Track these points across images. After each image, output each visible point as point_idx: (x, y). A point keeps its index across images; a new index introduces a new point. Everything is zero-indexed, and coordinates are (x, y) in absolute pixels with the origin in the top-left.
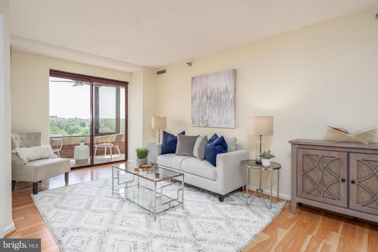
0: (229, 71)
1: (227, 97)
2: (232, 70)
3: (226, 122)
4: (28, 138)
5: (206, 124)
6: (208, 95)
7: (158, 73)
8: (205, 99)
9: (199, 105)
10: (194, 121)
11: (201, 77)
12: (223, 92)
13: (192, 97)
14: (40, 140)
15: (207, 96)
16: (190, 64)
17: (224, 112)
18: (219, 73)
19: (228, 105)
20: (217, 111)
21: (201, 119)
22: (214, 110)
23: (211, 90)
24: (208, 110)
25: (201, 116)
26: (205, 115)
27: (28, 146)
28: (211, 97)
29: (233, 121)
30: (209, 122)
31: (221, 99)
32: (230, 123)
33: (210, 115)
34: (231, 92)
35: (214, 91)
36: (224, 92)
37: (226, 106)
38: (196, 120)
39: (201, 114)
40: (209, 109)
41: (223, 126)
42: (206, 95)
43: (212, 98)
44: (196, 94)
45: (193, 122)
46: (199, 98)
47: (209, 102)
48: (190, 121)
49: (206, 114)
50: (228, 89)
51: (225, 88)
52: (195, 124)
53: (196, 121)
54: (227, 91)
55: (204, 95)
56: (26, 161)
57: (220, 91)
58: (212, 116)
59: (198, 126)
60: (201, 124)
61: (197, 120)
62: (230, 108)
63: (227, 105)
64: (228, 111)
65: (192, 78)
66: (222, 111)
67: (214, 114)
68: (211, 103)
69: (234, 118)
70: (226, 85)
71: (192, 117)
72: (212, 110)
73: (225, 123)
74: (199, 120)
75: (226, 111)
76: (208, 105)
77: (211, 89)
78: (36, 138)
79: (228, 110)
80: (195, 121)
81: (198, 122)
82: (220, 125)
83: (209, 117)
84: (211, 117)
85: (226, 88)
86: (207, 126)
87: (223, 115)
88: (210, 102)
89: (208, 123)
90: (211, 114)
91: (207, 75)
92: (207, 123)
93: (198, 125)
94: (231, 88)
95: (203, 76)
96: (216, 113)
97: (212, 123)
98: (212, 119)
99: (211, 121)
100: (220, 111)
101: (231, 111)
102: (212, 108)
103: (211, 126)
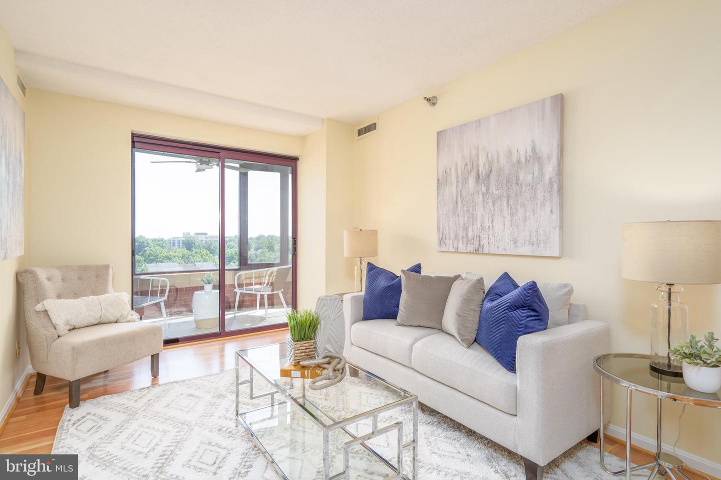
0: (544, 100)
1: (536, 173)
2: (551, 97)
3: (534, 240)
4: (80, 278)
5: (476, 245)
6: (480, 173)
7: (361, 132)
8: (471, 182)
9: (457, 197)
10: (444, 238)
11: (462, 128)
12: (523, 160)
13: (438, 180)
14: (107, 281)
15: (478, 175)
16: (431, 101)
17: (527, 214)
18: (511, 110)
19: (540, 196)
20: (507, 212)
21: (461, 233)
22: (496, 209)
23: (487, 157)
24: (482, 209)
25: (462, 225)
26: (473, 224)
27: (76, 295)
28: (488, 176)
29: (555, 236)
30: (484, 242)
31: (518, 179)
32: (546, 243)
33: (487, 224)
34: (549, 158)
35: (498, 160)
36: (527, 161)
37: (534, 198)
38: (448, 236)
39: (461, 222)
40: (484, 208)
41: (526, 250)
42: (474, 173)
43: (493, 178)
44: (448, 171)
45: (441, 241)
46: (457, 182)
47: (484, 189)
48: (434, 238)
49: (477, 220)
50: (538, 151)
51: (529, 149)
52: (447, 245)
53: (449, 239)
54: (535, 156)
55: (469, 173)
56: (62, 328)
57: (515, 158)
58: (493, 226)
59: (454, 251)
60: (462, 247)
61: (452, 236)
62: (544, 201)
63: (535, 195)
64: (539, 210)
65: (439, 133)
66: (521, 212)
67: (498, 221)
68: (490, 191)
69: (558, 229)
70: (533, 141)
71: (438, 228)
72: (492, 211)
73: (531, 243)
74: (456, 236)
75: (534, 211)
76: (481, 196)
77: (490, 157)
78: (98, 276)
79: (539, 206)
80: (446, 239)
81: (453, 241)
82: (517, 247)
83: (482, 228)
84: (489, 227)
85: (534, 150)
86: (477, 252)
87: (525, 221)
88: (488, 189)
89: (482, 243)
90: (491, 219)
91: (476, 121)
92: (477, 243)
93: (453, 247)
94: (548, 147)
95: (465, 125)
96: (505, 217)
97: (491, 244)
98: (491, 232)
99: (490, 237)
100: (514, 210)
101: (548, 209)
102: (491, 204)
103: (489, 251)
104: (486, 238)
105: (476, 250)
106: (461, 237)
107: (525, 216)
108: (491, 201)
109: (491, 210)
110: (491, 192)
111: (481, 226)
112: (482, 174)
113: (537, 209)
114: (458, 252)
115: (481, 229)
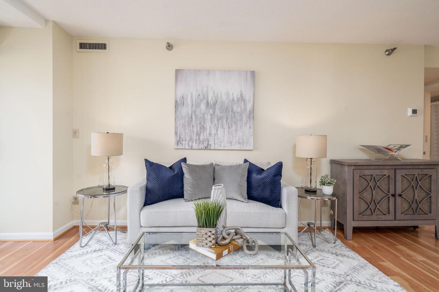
0: (247, 72)
1: (243, 107)
2: (251, 71)
3: (241, 141)
5: (206, 144)
6: (209, 102)
7: (83, 46)
8: (203, 106)
9: (192, 115)
10: (181, 140)
11: (197, 72)
12: (236, 99)
13: (176, 102)
15: (208, 103)
16: (170, 47)
17: (238, 128)
18: (229, 71)
19: (244, 119)
20: (226, 127)
21: (195, 137)
22: (220, 124)
23: (214, 94)
24: (210, 123)
25: (195, 132)
26: (204, 132)
28: (215, 104)
29: (251, 140)
30: (211, 142)
31: (232, 109)
32: (247, 143)
33: (213, 132)
34: (249, 101)
35: (221, 97)
36: (238, 100)
37: (241, 120)
38: (184, 139)
39: (195, 130)
40: (211, 123)
41: (237, 147)
42: (205, 101)
43: (217, 106)
44: (185, 97)
45: (178, 142)
46: (192, 105)
47: (211, 111)
48: (172, 140)
49: (206, 129)
50: (243, 96)
51: (239, 95)
52: (184, 144)
53: (185, 141)
54: (242, 99)
55: (201, 101)
57: (231, 98)
58: (217, 134)
59: (189, 148)
60: (195, 146)
61: (188, 139)
62: (247, 121)
63: (242, 118)
64: (244, 127)
65: (177, 71)
66: (234, 127)
67: (220, 131)
68: (216, 113)
69: (253, 136)
70: (241, 91)
71: (176, 133)
72: (217, 125)
73: (239, 143)
74: (191, 139)
75: (241, 127)
76: (209, 116)
77: (216, 95)
80: (182, 141)
81: (189, 142)
82: (231, 145)
83: (210, 134)
84: (215, 134)
85: (241, 95)
86: (206, 148)
87: (236, 131)
88: (214, 112)
89: (210, 143)
90: (216, 130)
91: (207, 71)
93: (189, 146)
94: (248, 95)
95: (199, 71)
96: (225, 129)
97: (216, 144)
98: (216, 137)
99: (215, 140)
100: (230, 126)
101: (248, 126)
102: (216, 121)
103: (214, 148)
104: (212, 140)
105: (205, 147)
106: (194, 140)
107: (237, 129)
108: (216, 119)
109: (216, 124)
110: (216, 114)
111: (210, 133)
112: (210, 103)
113: (243, 126)
114: (192, 149)
115: (210, 135)
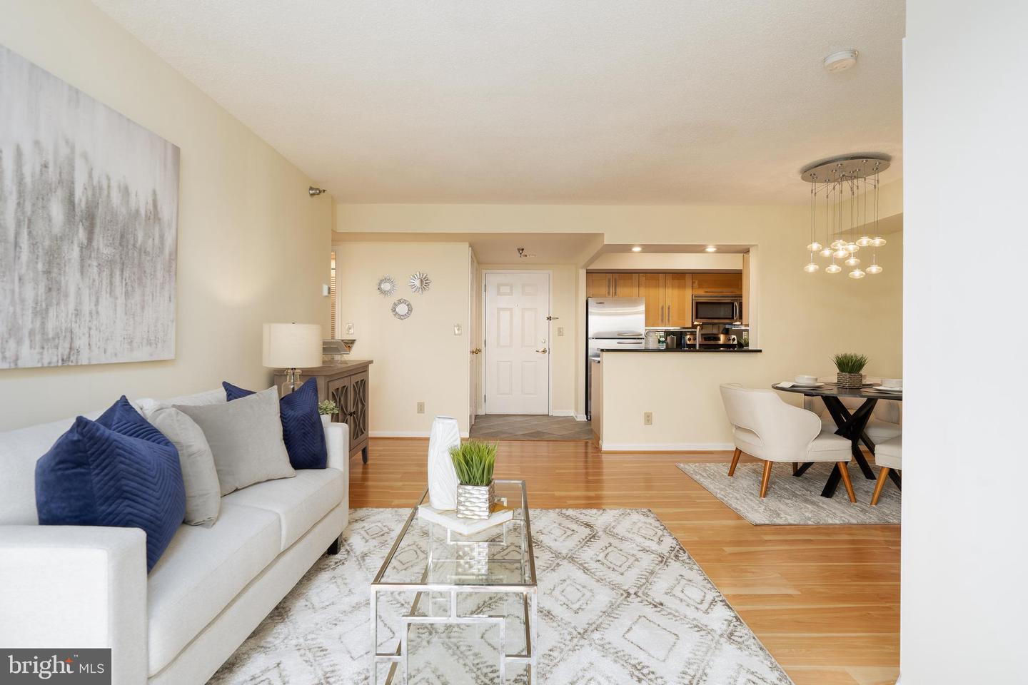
0: (165, 143)
1: (157, 239)
2: (173, 146)
3: (152, 338)
5: (64, 348)
6: (76, 200)
8: (57, 210)
9: (17, 233)
12: (143, 212)
15: (71, 203)
17: (146, 298)
18: (129, 119)
19: (160, 275)
20: (119, 290)
21: (27, 322)
22: (104, 281)
23: (90, 176)
24: (78, 275)
25: (30, 303)
26: (58, 304)
28: (92, 212)
29: (172, 335)
30: (81, 342)
31: (135, 240)
32: (164, 342)
33: (87, 307)
34: (169, 227)
35: (109, 193)
36: (148, 217)
37: (153, 275)
39: (29, 294)
40: (82, 273)
41: (143, 354)
42: (62, 194)
43: (99, 221)
46: (21, 194)
47: (82, 234)
49: (66, 296)
50: (159, 209)
51: (150, 201)
54: (155, 214)
55: (52, 189)
57: (133, 206)
58: (97, 313)
59: (6, 367)
60: (27, 355)
62: (163, 284)
63: (155, 271)
64: (158, 294)
66: (138, 293)
67: (105, 300)
68: (95, 244)
69: (174, 323)
70: (153, 192)
72: (97, 283)
73: (149, 342)
74: (13, 330)
75: (153, 294)
76: (77, 249)
77: (94, 179)
79: (158, 289)
82: (132, 350)
83: (78, 313)
84: (91, 313)
85: (155, 204)
86: (67, 363)
87: (143, 307)
88: (90, 240)
89: (77, 343)
90: (94, 299)
91: (69, 88)
92: (67, 345)
93: (4, 358)
94: (168, 209)
96: (116, 298)
97: (93, 347)
98: (95, 323)
99: (92, 332)
100: (130, 289)
101: (167, 295)
102: (95, 270)
103: (89, 359)
104: (84, 334)
105: (63, 360)
106: (26, 332)
107: (144, 301)
108: (95, 263)
109: (94, 280)
110: (96, 247)
111: (76, 310)
112: (79, 204)
113: (156, 292)
115: (77, 315)
